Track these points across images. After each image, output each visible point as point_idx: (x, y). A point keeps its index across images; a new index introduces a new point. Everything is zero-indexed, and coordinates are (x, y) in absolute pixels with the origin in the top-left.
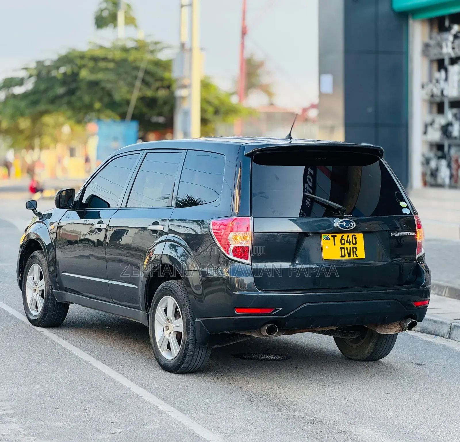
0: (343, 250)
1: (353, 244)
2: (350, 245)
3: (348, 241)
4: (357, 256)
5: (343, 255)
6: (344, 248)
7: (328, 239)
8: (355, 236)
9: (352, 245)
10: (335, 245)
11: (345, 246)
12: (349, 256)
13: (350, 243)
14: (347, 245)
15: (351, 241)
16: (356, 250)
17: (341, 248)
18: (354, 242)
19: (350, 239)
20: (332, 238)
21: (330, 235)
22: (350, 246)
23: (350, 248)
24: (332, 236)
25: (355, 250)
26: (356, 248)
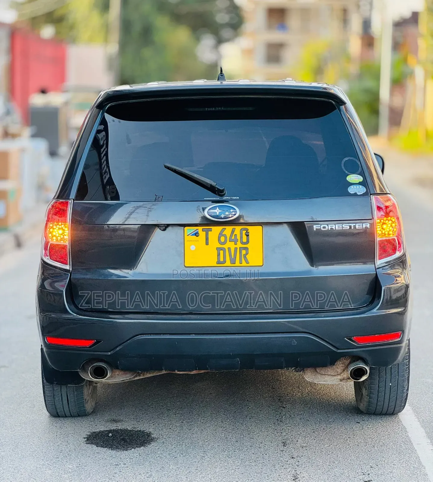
0: (222, 252)
1: (242, 243)
2: (236, 244)
3: (233, 238)
4: (247, 262)
5: (222, 260)
6: (223, 249)
7: (197, 234)
8: (247, 230)
9: (239, 245)
10: (207, 243)
11: (226, 246)
12: (233, 261)
13: (236, 242)
14: (230, 245)
15: (239, 237)
16: (247, 254)
17: (218, 249)
18: (245, 240)
19: (236, 235)
20: (202, 234)
21: (200, 229)
22: (236, 246)
23: (236, 249)
24: (203, 230)
25: (244, 252)
26: (246, 249)
